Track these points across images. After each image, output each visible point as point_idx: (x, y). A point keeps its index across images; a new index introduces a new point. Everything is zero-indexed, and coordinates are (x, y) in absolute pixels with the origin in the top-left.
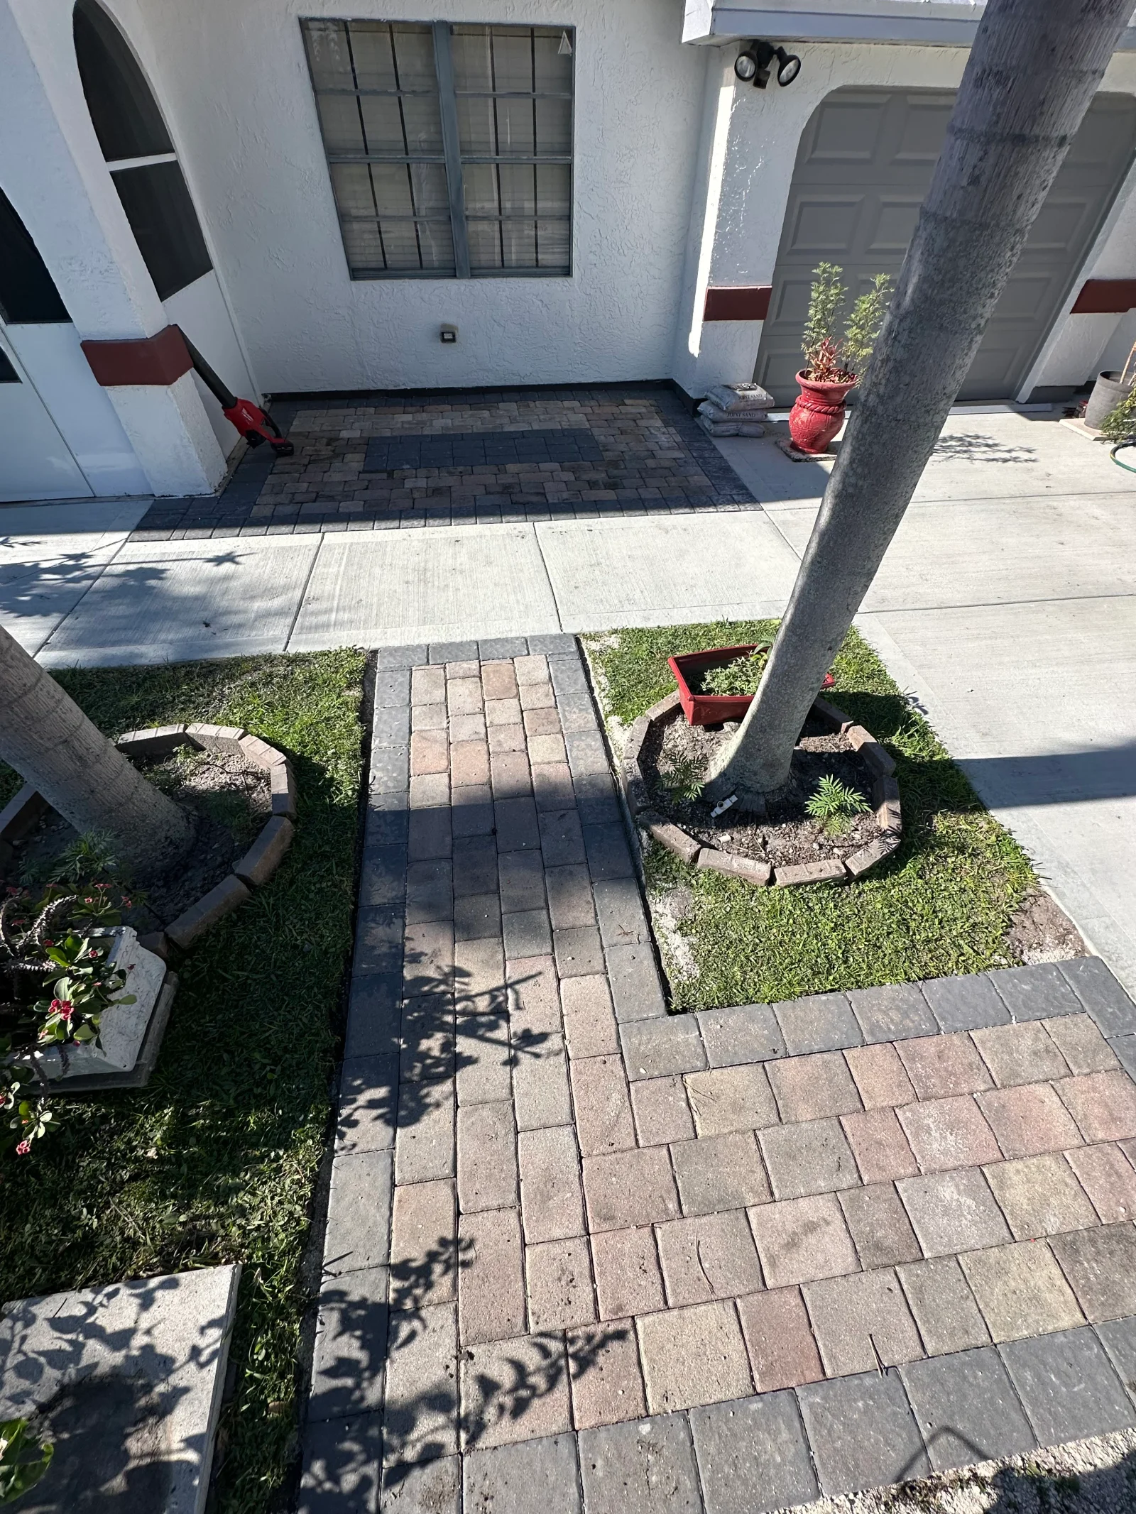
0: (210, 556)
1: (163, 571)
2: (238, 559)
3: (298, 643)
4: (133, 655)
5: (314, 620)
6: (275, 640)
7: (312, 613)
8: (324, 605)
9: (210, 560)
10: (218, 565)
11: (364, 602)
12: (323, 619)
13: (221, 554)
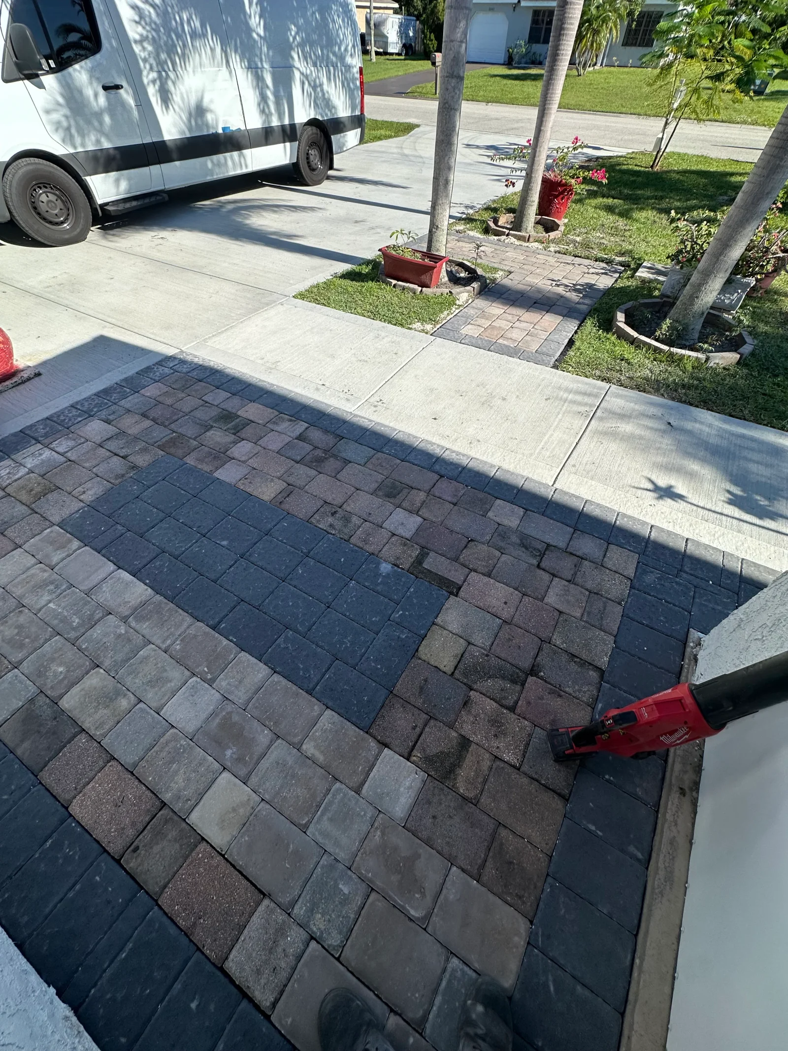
0: (682, 505)
1: (730, 502)
2: (650, 486)
3: (601, 388)
4: (725, 422)
5: (587, 400)
6: (618, 396)
7: (586, 404)
8: (576, 408)
9: (681, 497)
10: (671, 487)
11: (545, 397)
12: (579, 398)
13: (669, 500)
